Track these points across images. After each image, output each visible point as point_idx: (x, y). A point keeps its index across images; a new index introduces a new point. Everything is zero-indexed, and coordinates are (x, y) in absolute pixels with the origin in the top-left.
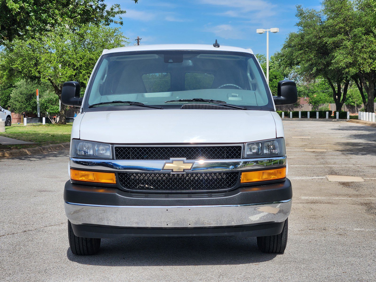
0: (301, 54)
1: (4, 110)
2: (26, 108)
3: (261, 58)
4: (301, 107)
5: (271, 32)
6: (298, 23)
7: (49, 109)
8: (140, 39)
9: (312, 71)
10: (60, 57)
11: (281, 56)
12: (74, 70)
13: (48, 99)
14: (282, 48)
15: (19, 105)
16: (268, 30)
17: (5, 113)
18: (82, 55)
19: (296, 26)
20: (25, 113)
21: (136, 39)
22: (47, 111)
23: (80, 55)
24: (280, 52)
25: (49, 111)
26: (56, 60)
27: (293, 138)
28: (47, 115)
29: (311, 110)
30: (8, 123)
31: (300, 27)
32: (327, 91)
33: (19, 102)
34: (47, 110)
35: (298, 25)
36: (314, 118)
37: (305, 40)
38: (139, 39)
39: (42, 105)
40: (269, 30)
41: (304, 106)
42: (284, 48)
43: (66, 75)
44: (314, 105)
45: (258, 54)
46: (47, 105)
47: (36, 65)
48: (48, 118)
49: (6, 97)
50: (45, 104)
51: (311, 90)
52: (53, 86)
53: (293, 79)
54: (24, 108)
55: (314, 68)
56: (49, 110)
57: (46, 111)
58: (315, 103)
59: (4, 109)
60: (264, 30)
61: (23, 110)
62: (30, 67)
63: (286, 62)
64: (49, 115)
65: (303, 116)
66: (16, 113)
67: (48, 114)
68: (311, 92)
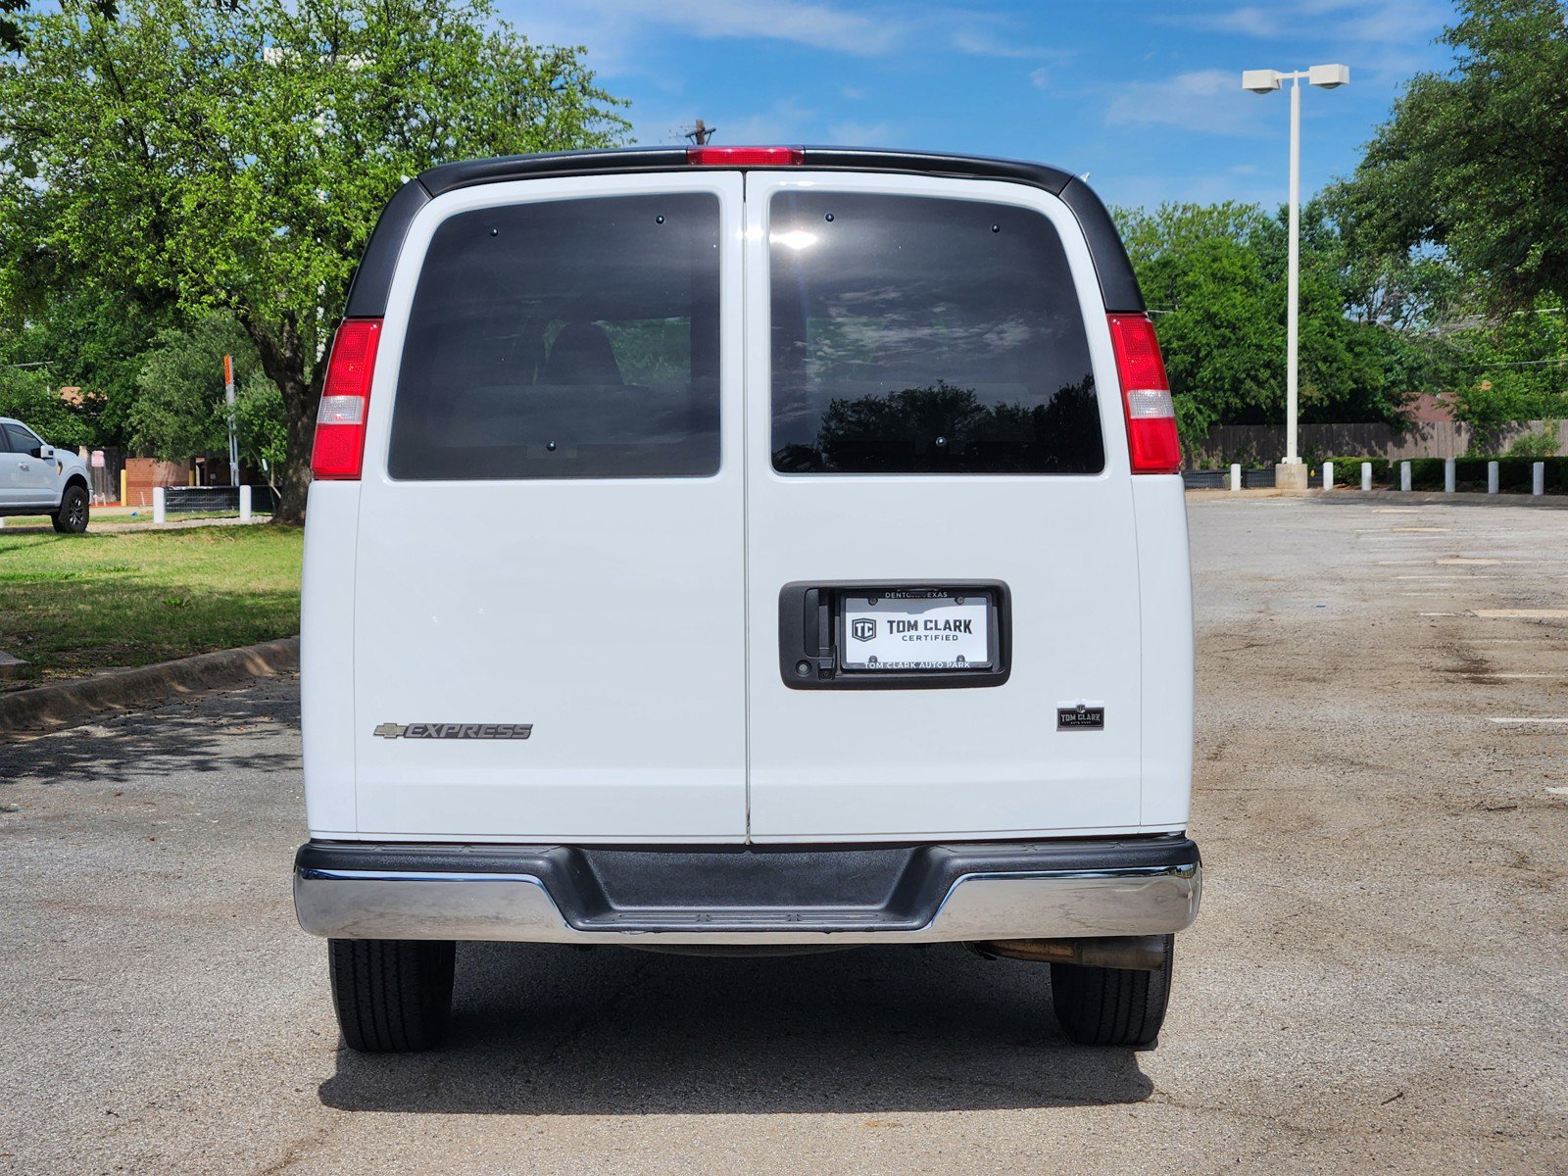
0: (1467, 181)
1: (51, 453)
2: (207, 436)
3: (1245, 217)
4: (1419, 438)
5: (1311, 82)
6: (1454, 29)
7: (273, 445)
8: (706, 133)
9: (1524, 261)
10: (276, 194)
11: (1360, 201)
12: (345, 255)
13: (268, 401)
14: (1361, 160)
15: (176, 427)
16: (1296, 75)
17: (60, 464)
18: (383, 180)
19: (1444, 41)
20: (203, 460)
21: (688, 132)
22: (263, 456)
23: (373, 183)
24: (1351, 179)
25: (271, 456)
26: (253, 207)
27: (1488, 619)
28: (266, 472)
29: (1462, 453)
30: (71, 512)
31: (1464, 50)
32: (1537, 364)
33: (177, 413)
34: (263, 450)
35: (1455, 36)
36: (1519, 491)
37: (1493, 113)
38: (704, 130)
39: (244, 425)
40: (1303, 75)
41: (1434, 433)
42: (1371, 162)
43: (305, 282)
44: (1482, 427)
45: (1230, 204)
46: (261, 426)
47: (159, 229)
48: (268, 489)
49: (128, 388)
50: (253, 424)
51: (1463, 360)
52: (251, 335)
53: (1388, 311)
54: (197, 439)
55: (1533, 249)
56: (272, 452)
57: (260, 453)
58: (1485, 420)
59: (51, 447)
60: (1280, 76)
61: (190, 449)
62: (131, 244)
63: (1383, 227)
64: (272, 476)
65: (1465, 483)
66: (159, 459)
67: (266, 468)
68: (1463, 369)
